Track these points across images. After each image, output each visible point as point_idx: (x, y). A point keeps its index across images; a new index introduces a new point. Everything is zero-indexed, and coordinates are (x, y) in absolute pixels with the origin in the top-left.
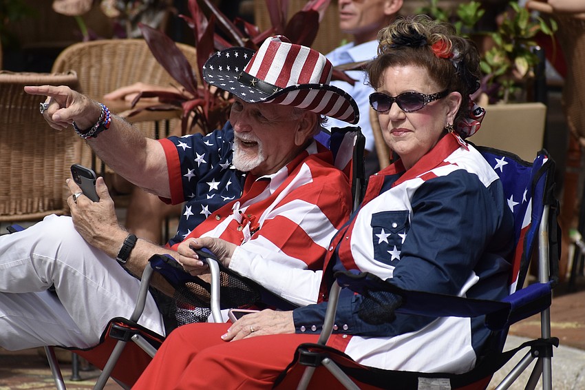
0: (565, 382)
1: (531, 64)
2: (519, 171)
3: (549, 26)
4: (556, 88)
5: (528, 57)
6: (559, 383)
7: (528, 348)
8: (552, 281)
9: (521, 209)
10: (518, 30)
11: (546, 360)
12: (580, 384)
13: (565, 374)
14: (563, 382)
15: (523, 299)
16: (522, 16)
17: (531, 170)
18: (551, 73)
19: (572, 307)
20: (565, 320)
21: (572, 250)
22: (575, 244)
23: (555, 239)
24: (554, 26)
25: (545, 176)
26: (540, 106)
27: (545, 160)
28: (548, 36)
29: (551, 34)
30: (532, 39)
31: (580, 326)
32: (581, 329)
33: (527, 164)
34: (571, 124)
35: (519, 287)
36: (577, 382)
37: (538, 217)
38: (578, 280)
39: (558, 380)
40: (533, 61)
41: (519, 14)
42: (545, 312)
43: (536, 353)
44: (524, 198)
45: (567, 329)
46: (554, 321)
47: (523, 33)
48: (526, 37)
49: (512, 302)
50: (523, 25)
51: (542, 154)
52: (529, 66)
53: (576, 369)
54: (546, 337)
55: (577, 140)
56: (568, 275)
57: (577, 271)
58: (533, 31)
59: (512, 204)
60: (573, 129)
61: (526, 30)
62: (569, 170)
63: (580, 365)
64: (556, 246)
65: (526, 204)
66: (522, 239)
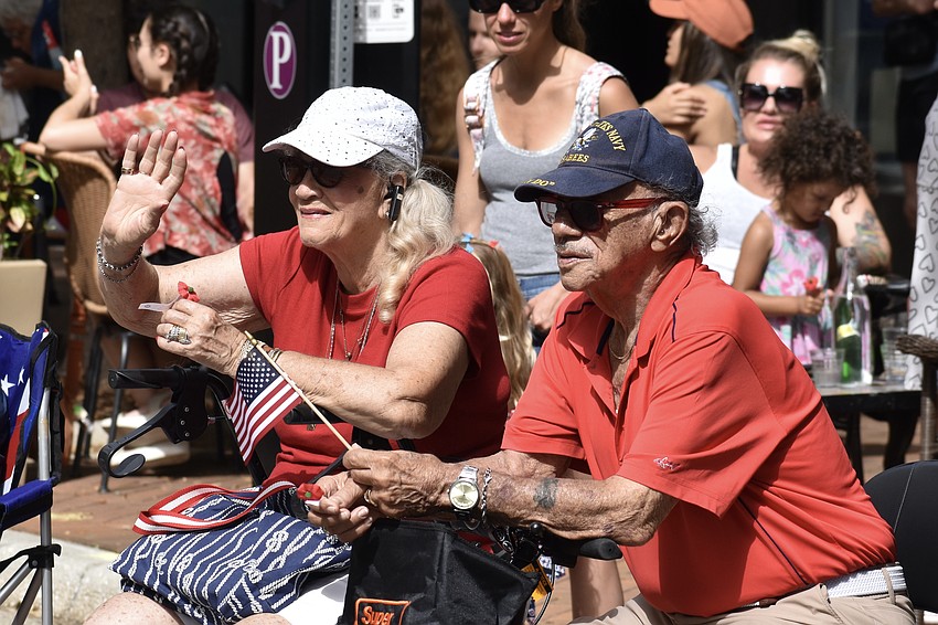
0: (68, 583)
1: (29, 215)
2: (14, 347)
3: (49, 172)
4: (58, 241)
5: (25, 207)
6: (61, 585)
7: (26, 557)
8: (53, 478)
9: (17, 392)
10: (13, 176)
11: (46, 571)
12: (85, 587)
13: (68, 576)
14: (65, 584)
15: (19, 500)
16: (17, 160)
17: (28, 345)
18: (53, 226)
19: (76, 495)
20: (68, 511)
21: (76, 428)
22: (80, 422)
23: (57, 428)
24: (55, 173)
25: (46, 353)
26: (40, 264)
27: (45, 335)
28: (48, 183)
29: (51, 181)
30: (30, 186)
31: (85, 517)
32: (87, 522)
33: (24, 338)
34: (75, 284)
35: (14, 485)
36: (81, 584)
37: (38, 402)
38: (82, 464)
39: (60, 582)
40: (31, 211)
41: (15, 158)
42: (45, 514)
43: (35, 563)
44: (21, 379)
45: (70, 522)
46: (55, 513)
47: (19, 179)
48: (22, 184)
49: (6, 503)
50: (19, 170)
51: (41, 327)
52: (26, 218)
53: (81, 569)
54: (46, 544)
55: (82, 302)
56: (73, 457)
57: (83, 453)
58: (30, 176)
59: (6, 386)
60: (78, 290)
61: (22, 175)
62: (72, 337)
63: (85, 565)
64: (58, 436)
65: (23, 385)
66: (18, 426)
